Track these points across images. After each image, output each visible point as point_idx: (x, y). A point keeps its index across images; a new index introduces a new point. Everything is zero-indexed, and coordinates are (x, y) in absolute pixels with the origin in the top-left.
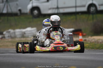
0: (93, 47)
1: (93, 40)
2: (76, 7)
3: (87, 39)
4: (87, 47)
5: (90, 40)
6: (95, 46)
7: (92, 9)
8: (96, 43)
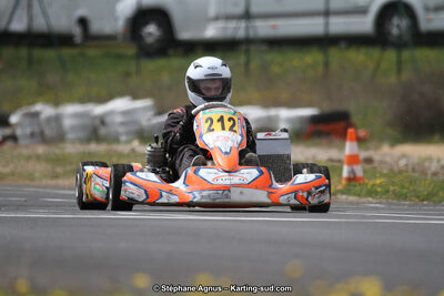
0: (405, 191)
1: (402, 163)
2: (327, 13)
3: (376, 155)
4: (379, 189)
5: (388, 159)
6: (411, 188)
7: (398, 25)
8: (416, 175)
